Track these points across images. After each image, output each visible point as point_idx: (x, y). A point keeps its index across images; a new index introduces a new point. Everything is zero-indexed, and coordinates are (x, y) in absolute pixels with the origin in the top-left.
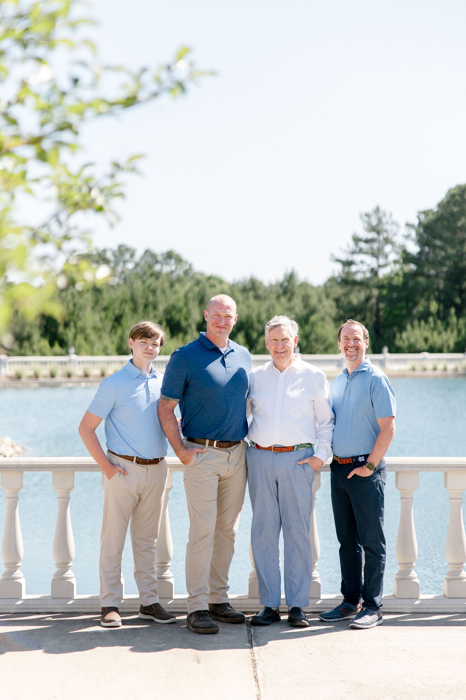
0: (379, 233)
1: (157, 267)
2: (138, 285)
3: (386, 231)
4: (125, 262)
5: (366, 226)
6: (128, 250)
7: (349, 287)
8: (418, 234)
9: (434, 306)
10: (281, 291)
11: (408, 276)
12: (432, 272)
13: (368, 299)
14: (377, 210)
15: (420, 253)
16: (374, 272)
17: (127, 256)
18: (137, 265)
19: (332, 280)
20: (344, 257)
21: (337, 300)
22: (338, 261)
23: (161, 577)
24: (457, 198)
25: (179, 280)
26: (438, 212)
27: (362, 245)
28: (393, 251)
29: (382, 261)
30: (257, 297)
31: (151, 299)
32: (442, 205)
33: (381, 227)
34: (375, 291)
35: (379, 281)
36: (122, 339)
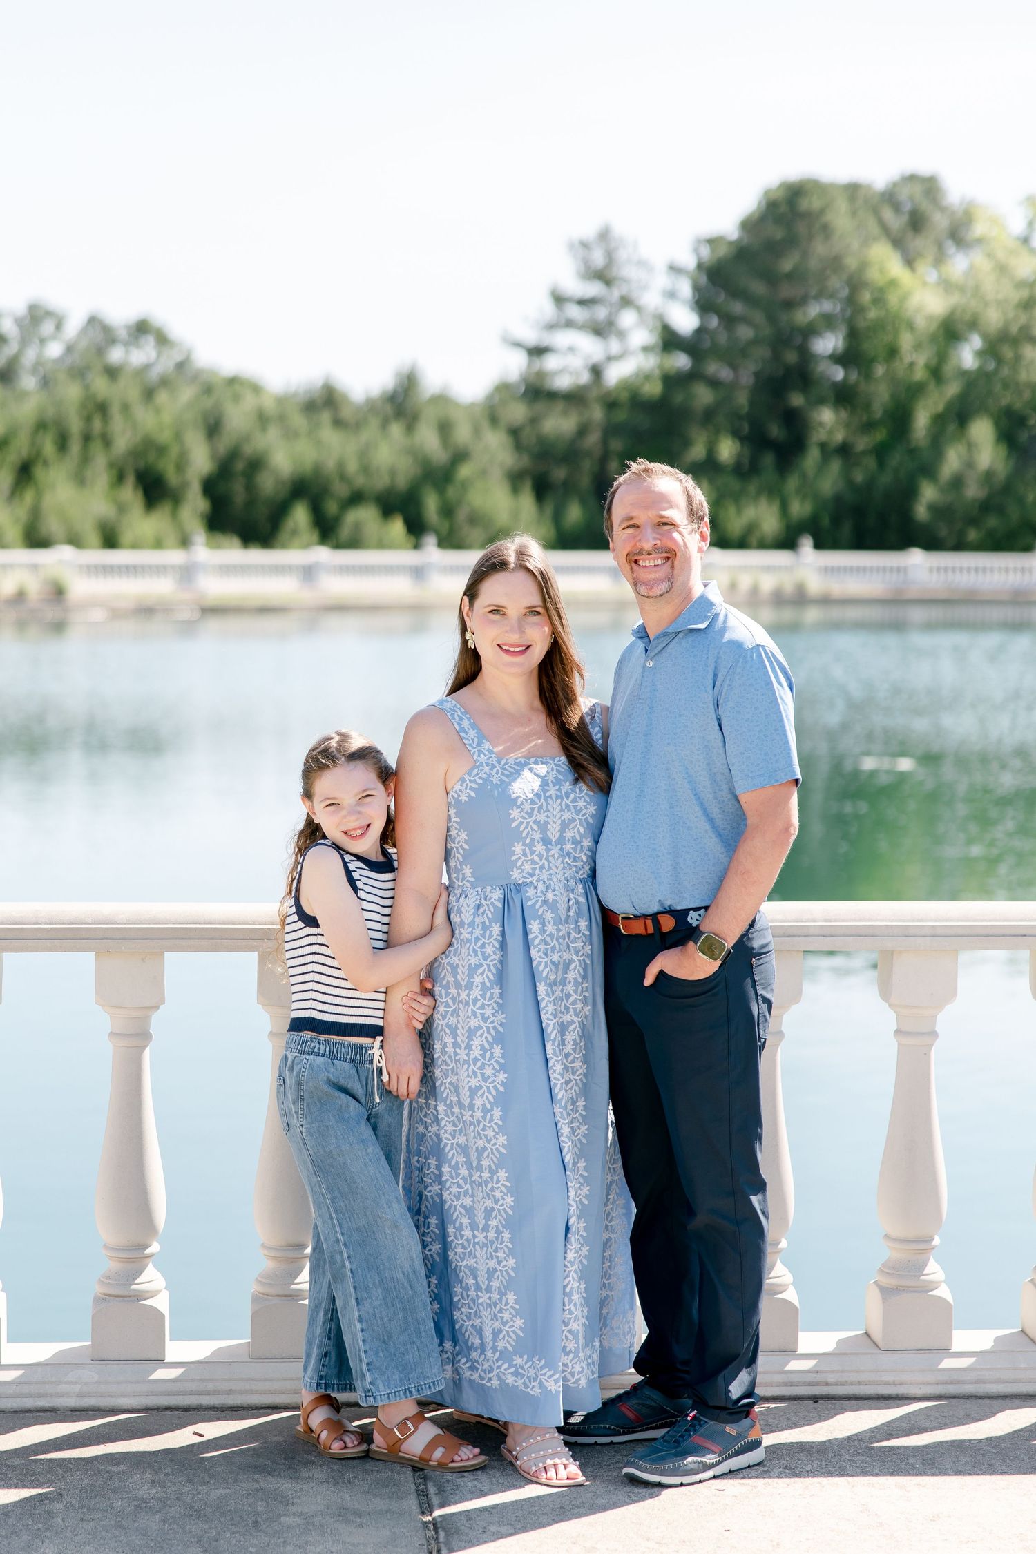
0: (608, 283)
1: (116, 355)
2: (72, 393)
3: (626, 281)
4: (43, 341)
5: (582, 268)
6: (49, 314)
7: (540, 406)
8: (696, 288)
9: (727, 450)
10: (389, 409)
11: (672, 381)
12: (725, 374)
13: (582, 431)
14: (604, 235)
15: (699, 331)
16: (596, 371)
17: (47, 328)
18: (69, 349)
19: (503, 388)
20: (531, 337)
21: (515, 432)
22: (518, 345)
24: (783, 209)
25: (164, 382)
26: (739, 241)
27: (574, 312)
28: (642, 321)
29: (614, 346)
30: (338, 423)
31: (97, 424)
32: (749, 225)
33: (614, 272)
34: (597, 414)
35: (609, 393)
36: (35, 515)
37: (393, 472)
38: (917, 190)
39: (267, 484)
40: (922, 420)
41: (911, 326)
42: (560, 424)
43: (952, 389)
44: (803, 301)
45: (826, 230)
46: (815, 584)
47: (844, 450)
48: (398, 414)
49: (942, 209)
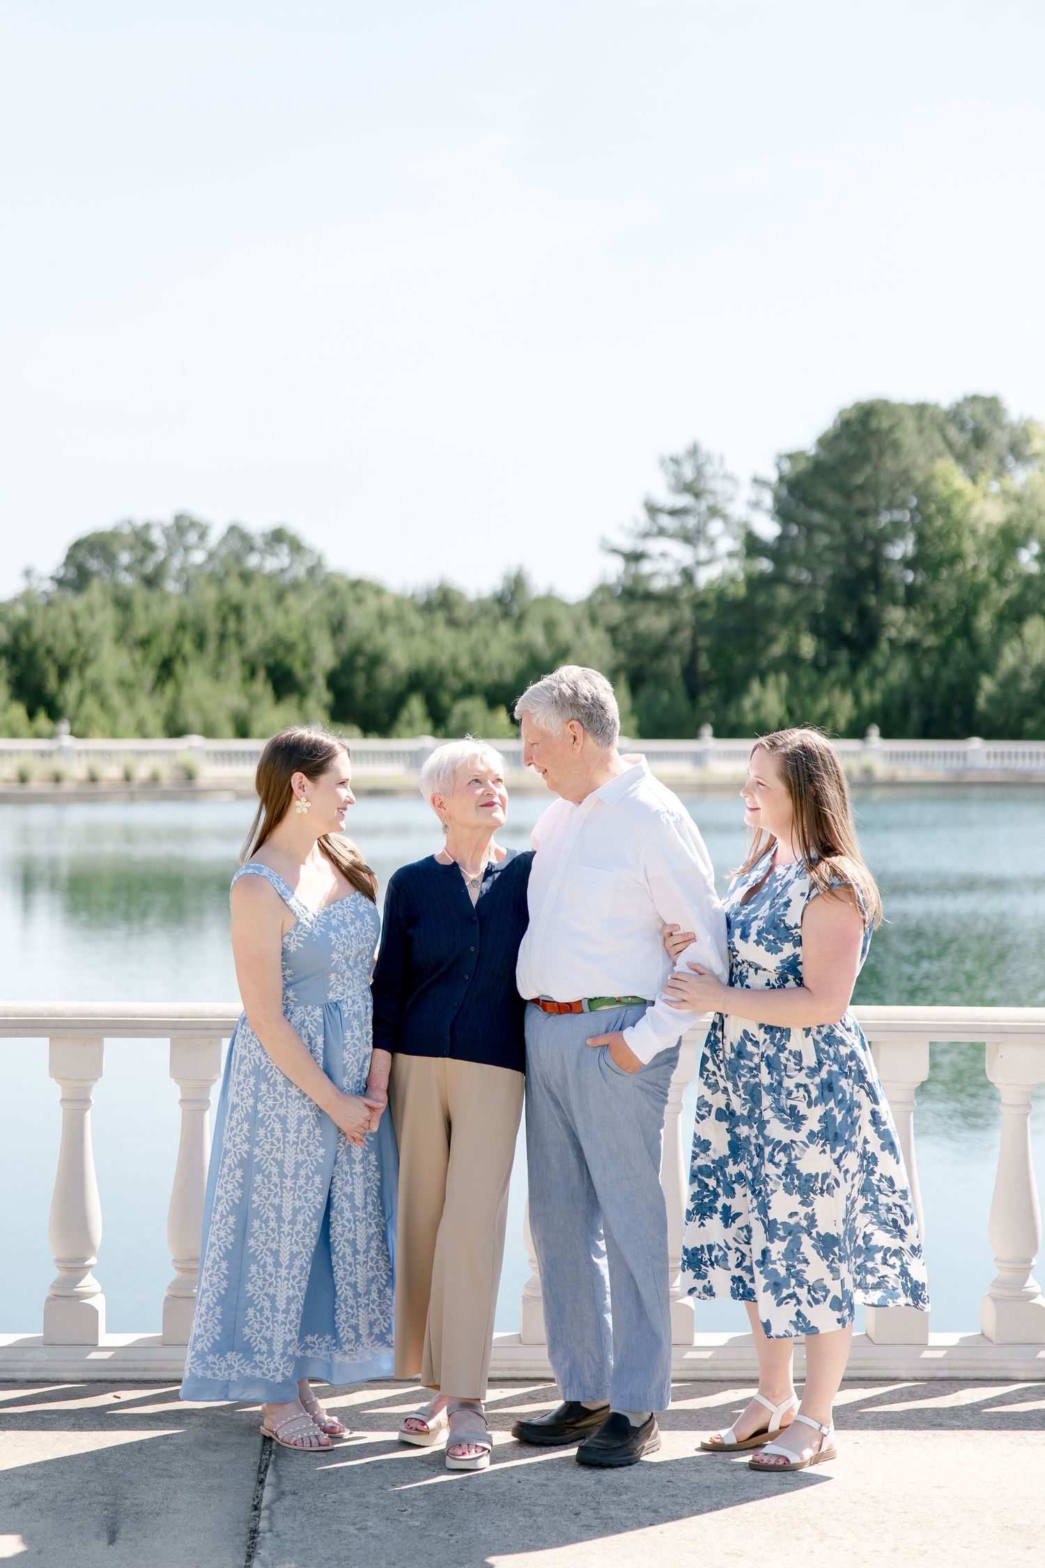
0: (697, 495)
1: (253, 561)
2: (211, 595)
3: (712, 492)
4: (187, 549)
5: (673, 481)
6: (193, 524)
7: (636, 607)
8: (777, 499)
9: (808, 646)
10: (497, 610)
11: (757, 583)
12: (805, 576)
13: (674, 631)
14: (694, 451)
15: (782, 538)
16: (688, 576)
17: (192, 537)
18: (211, 556)
19: (603, 589)
20: (628, 544)
21: (612, 630)
22: (615, 551)
23: (69, 1294)
24: (856, 427)
25: (296, 586)
26: (816, 456)
27: (666, 521)
28: (727, 532)
29: (703, 553)
30: (452, 622)
31: (232, 625)
32: (826, 442)
33: (701, 485)
34: (687, 613)
35: (697, 594)
36: (175, 706)
37: (501, 668)
38: (979, 410)
39: (385, 678)
40: (985, 619)
41: (973, 532)
42: (654, 623)
43: (1013, 590)
44: (876, 512)
45: (896, 446)
46: (882, 769)
47: (912, 647)
48: (506, 615)
49: (1002, 427)
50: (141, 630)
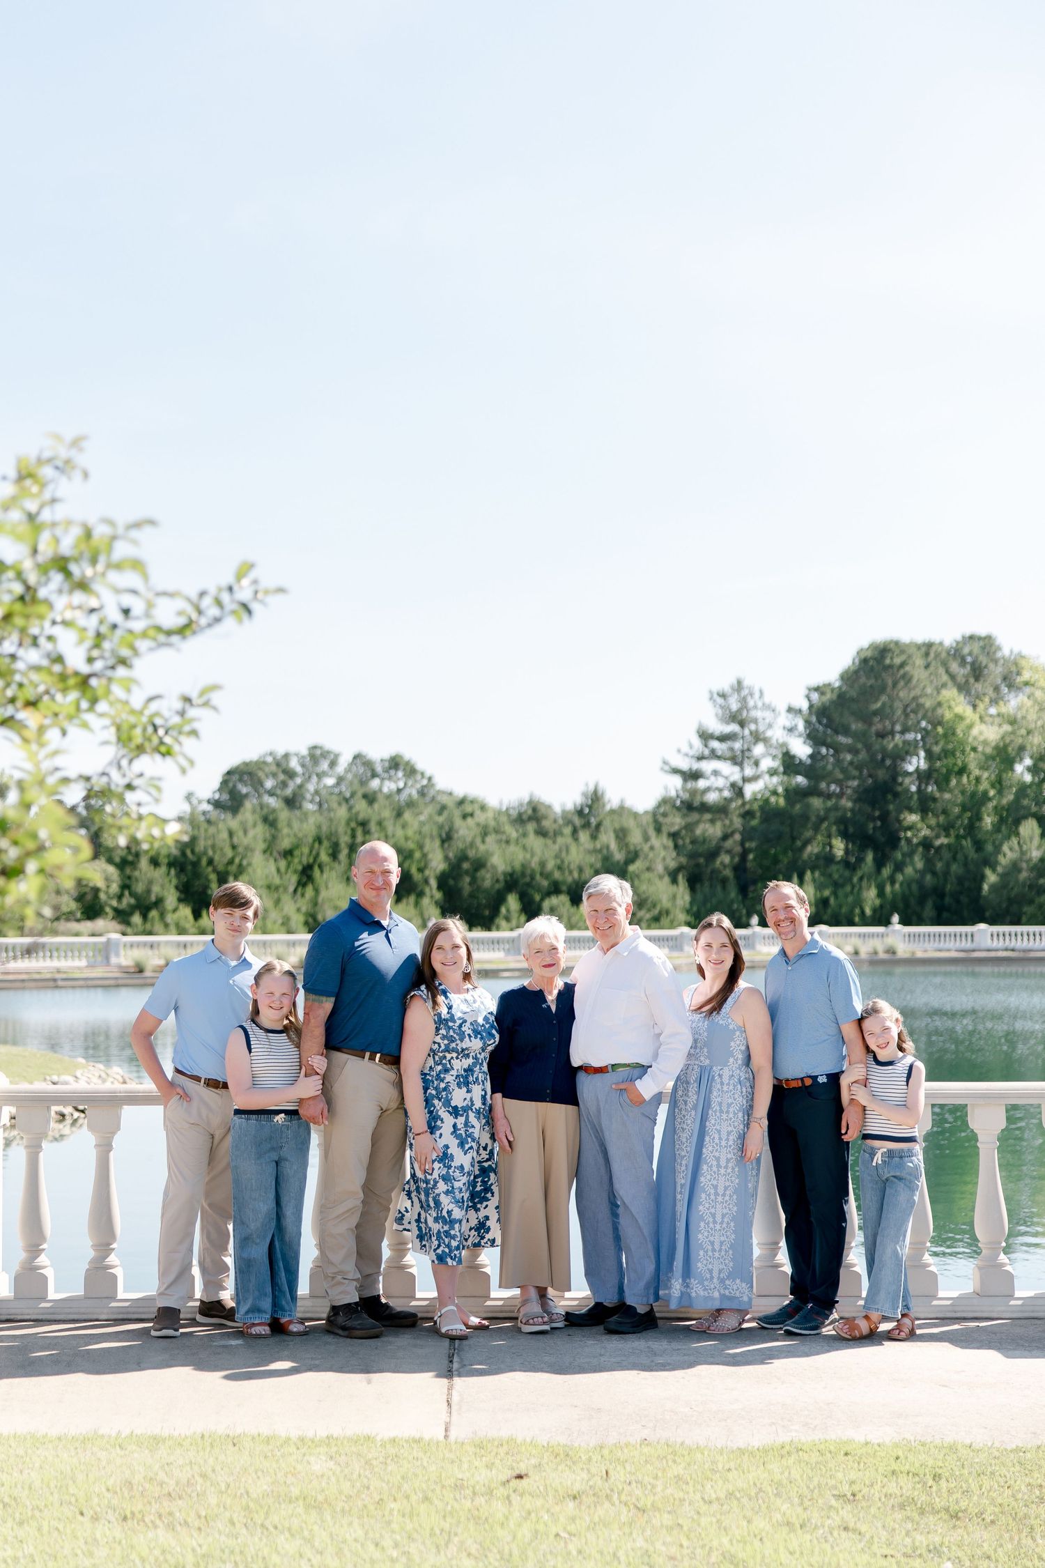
0: (742, 724)
1: (374, 784)
2: (342, 813)
3: (755, 721)
4: (320, 776)
6: (325, 754)
7: (695, 816)
8: (807, 725)
9: (838, 847)
10: (577, 821)
11: (793, 795)
12: (834, 788)
13: (725, 837)
14: (739, 686)
15: (812, 757)
16: (738, 791)
17: (324, 766)
18: (340, 780)
19: (664, 801)
20: (685, 765)
21: (674, 836)
22: (676, 771)
25: (411, 804)
26: (840, 688)
27: (715, 744)
28: (767, 753)
29: (748, 771)
30: (542, 833)
32: (849, 677)
33: (744, 715)
34: (738, 822)
35: (743, 805)
37: (579, 869)
38: (976, 648)
39: (486, 880)
40: (988, 821)
41: (974, 749)
42: (710, 830)
43: (1009, 797)
44: (892, 734)
45: (907, 679)
47: (926, 844)
48: (586, 825)
49: (996, 661)
50: (286, 843)
